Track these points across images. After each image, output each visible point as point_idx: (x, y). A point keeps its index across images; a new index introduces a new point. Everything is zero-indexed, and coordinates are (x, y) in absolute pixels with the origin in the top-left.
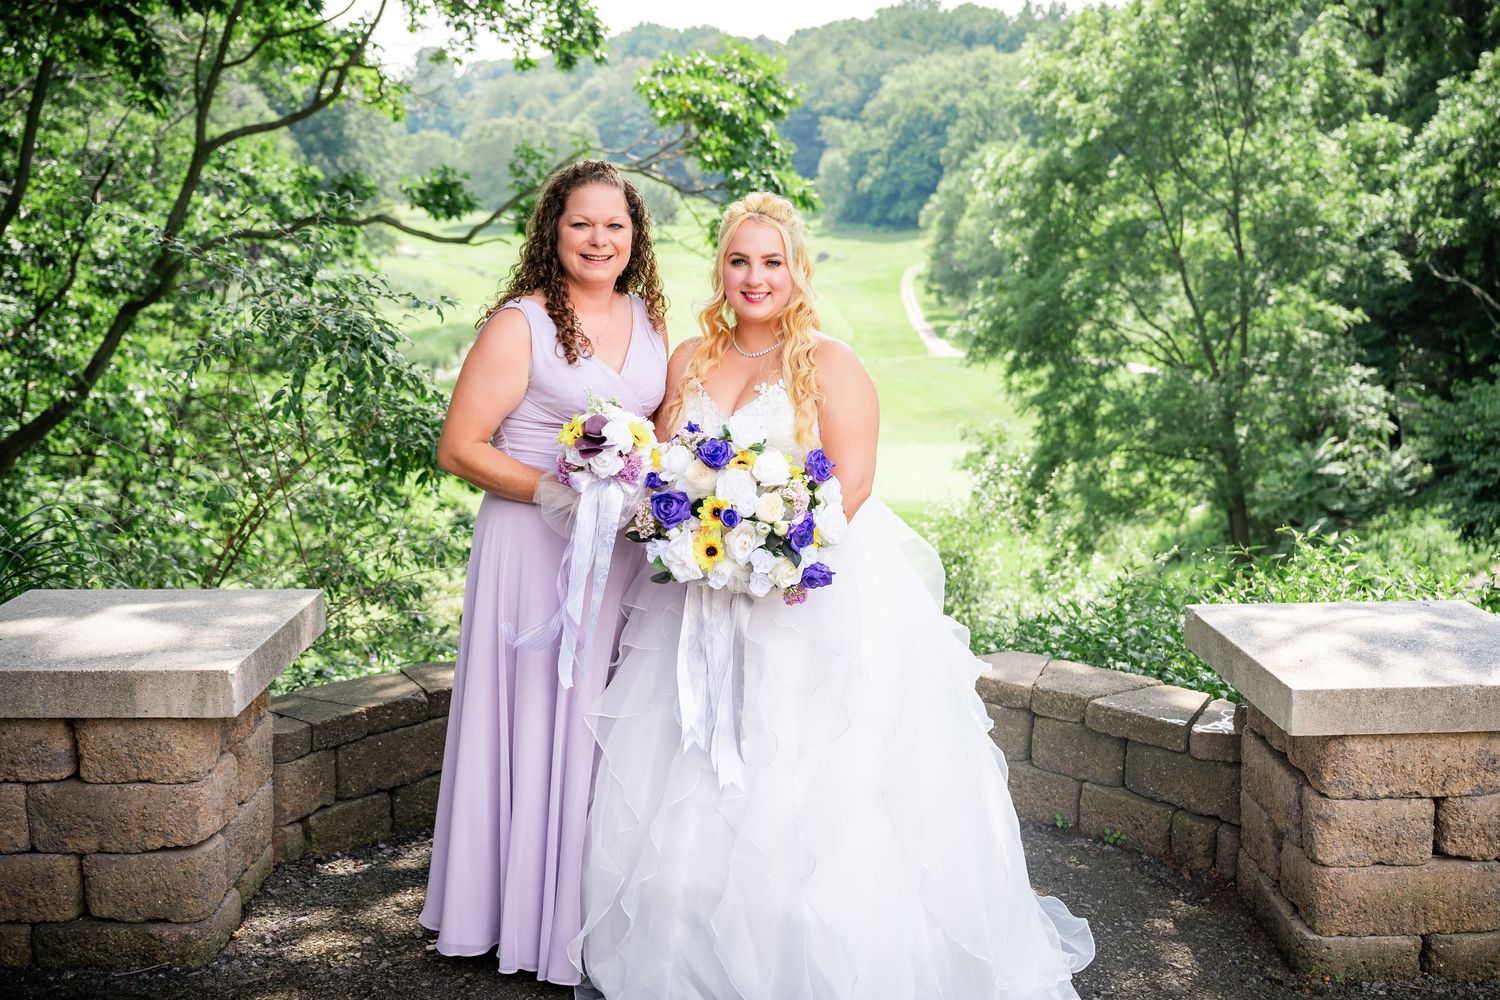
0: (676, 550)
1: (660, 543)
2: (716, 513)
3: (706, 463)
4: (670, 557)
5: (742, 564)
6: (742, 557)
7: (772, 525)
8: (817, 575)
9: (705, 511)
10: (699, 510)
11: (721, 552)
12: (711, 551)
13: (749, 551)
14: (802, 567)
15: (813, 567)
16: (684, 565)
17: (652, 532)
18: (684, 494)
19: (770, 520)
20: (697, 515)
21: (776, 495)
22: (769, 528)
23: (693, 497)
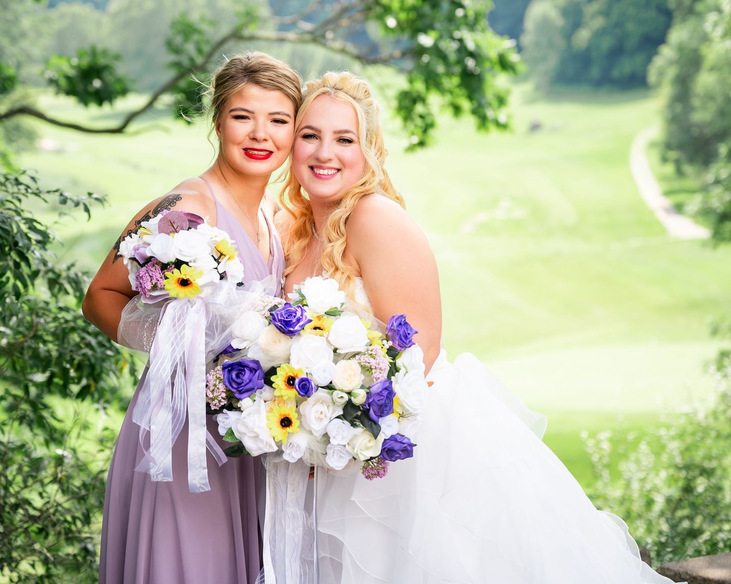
0: (249, 421)
1: (232, 414)
2: (290, 381)
3: (279, 329)
4: (242, 429)
5: (318, 434)
6: (318, 428)
7: (349, 393)
8: (397, 446)
9: (279, 380)
10: (273, 378)
11: (295, 423)
12: (286, 422)
13: (326, 421)
14: (382, 437)
15: (393, 438)
16: (256, 437)
17: (224, 402)
18: (257, 362)
19: (347, 389)
20: (270, 383)
21: (354, 363)
22: (346, 397)
23: (266, 365)
